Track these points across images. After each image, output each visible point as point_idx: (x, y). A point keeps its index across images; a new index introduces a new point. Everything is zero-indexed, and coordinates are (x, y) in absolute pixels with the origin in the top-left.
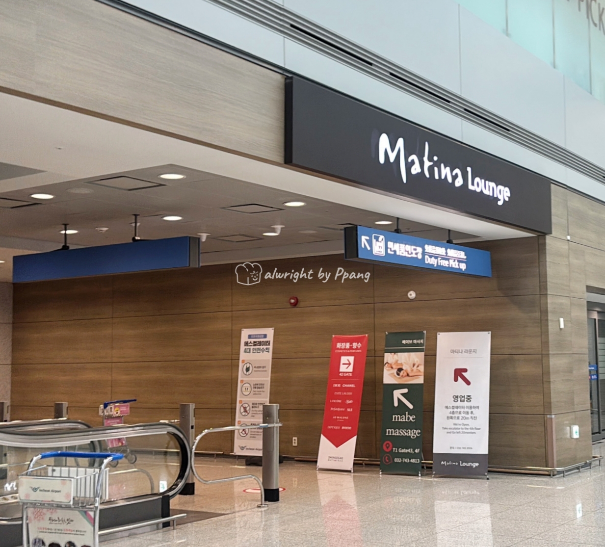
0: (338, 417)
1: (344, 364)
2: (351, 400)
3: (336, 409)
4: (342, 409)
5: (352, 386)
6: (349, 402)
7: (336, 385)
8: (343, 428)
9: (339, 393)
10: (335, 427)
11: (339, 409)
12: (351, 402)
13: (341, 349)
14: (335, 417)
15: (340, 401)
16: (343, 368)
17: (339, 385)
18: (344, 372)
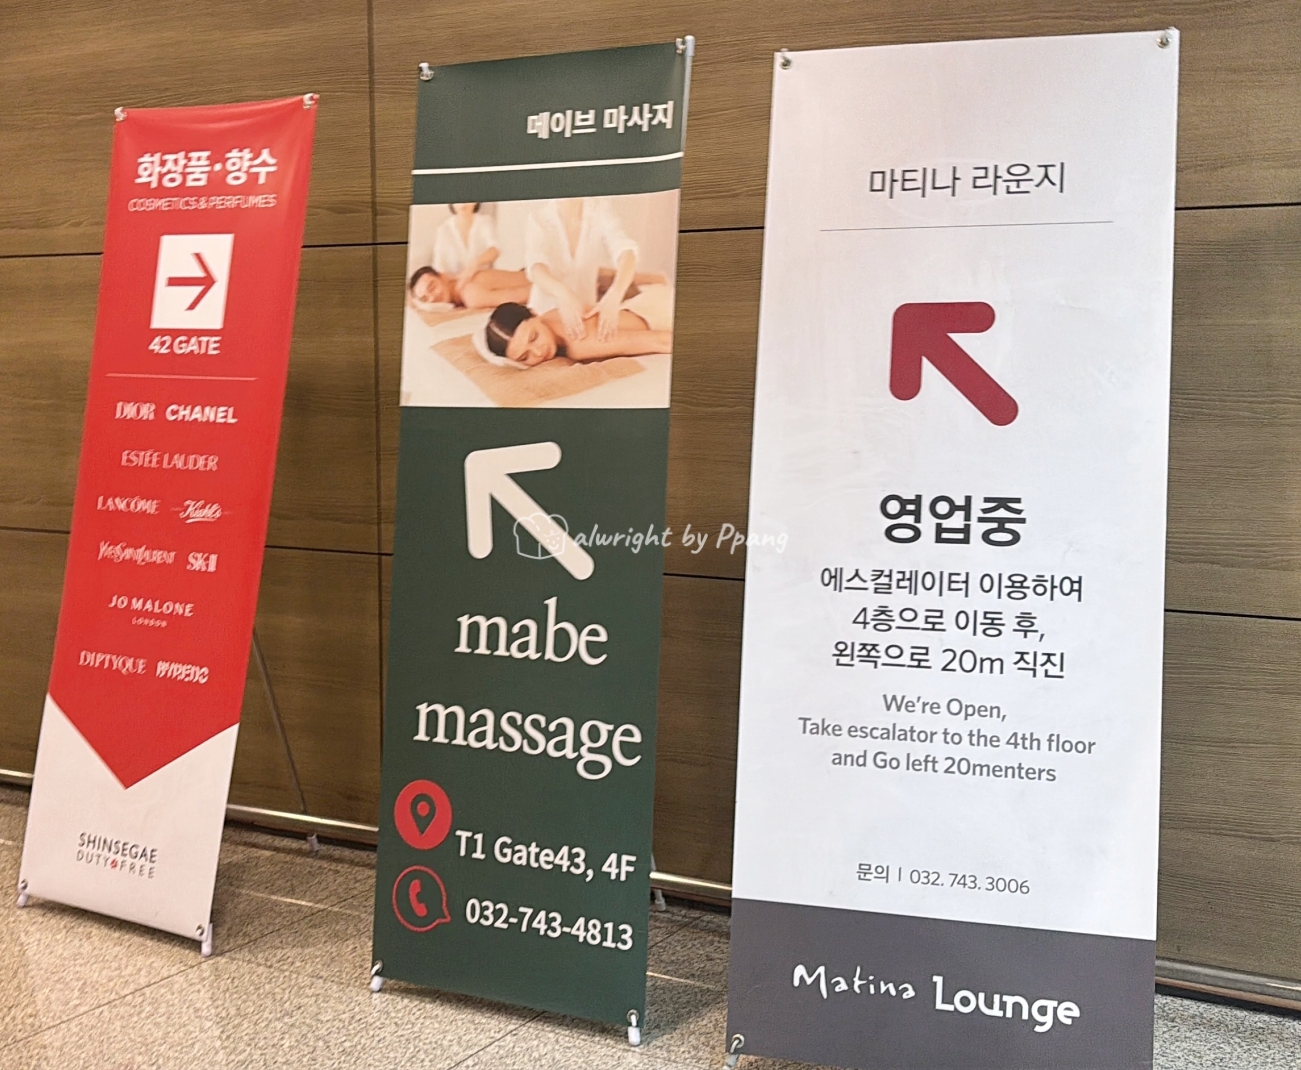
0: (137, 604)
1: (174, 282)
2: (209, 502)
3: (128, 553)
4: (158, 556)
5: (219, 414)
6: (199, 513)
7: (129, 411)
8: (162, 667)
9: (146, 458)
10: (117, 662)
11: (141, 555)
12: (211, 513)
13: (161, 192)
14: (119, 602)
15: (148, 506)
16: (170, 309)
17: (147, 411)
18: (174, 333)
